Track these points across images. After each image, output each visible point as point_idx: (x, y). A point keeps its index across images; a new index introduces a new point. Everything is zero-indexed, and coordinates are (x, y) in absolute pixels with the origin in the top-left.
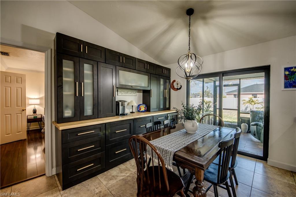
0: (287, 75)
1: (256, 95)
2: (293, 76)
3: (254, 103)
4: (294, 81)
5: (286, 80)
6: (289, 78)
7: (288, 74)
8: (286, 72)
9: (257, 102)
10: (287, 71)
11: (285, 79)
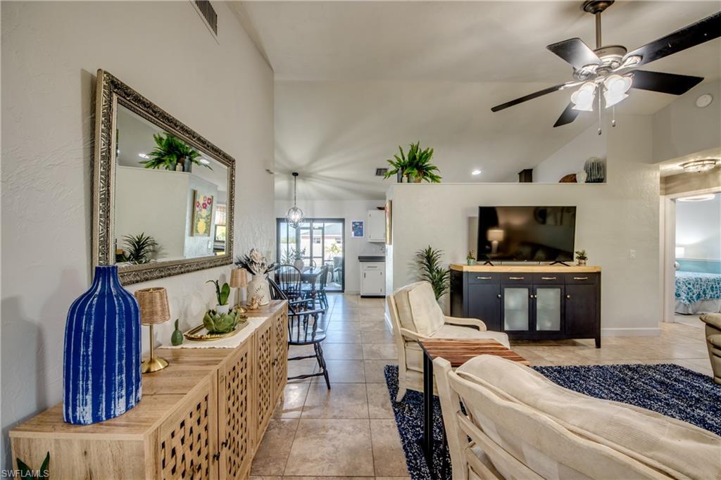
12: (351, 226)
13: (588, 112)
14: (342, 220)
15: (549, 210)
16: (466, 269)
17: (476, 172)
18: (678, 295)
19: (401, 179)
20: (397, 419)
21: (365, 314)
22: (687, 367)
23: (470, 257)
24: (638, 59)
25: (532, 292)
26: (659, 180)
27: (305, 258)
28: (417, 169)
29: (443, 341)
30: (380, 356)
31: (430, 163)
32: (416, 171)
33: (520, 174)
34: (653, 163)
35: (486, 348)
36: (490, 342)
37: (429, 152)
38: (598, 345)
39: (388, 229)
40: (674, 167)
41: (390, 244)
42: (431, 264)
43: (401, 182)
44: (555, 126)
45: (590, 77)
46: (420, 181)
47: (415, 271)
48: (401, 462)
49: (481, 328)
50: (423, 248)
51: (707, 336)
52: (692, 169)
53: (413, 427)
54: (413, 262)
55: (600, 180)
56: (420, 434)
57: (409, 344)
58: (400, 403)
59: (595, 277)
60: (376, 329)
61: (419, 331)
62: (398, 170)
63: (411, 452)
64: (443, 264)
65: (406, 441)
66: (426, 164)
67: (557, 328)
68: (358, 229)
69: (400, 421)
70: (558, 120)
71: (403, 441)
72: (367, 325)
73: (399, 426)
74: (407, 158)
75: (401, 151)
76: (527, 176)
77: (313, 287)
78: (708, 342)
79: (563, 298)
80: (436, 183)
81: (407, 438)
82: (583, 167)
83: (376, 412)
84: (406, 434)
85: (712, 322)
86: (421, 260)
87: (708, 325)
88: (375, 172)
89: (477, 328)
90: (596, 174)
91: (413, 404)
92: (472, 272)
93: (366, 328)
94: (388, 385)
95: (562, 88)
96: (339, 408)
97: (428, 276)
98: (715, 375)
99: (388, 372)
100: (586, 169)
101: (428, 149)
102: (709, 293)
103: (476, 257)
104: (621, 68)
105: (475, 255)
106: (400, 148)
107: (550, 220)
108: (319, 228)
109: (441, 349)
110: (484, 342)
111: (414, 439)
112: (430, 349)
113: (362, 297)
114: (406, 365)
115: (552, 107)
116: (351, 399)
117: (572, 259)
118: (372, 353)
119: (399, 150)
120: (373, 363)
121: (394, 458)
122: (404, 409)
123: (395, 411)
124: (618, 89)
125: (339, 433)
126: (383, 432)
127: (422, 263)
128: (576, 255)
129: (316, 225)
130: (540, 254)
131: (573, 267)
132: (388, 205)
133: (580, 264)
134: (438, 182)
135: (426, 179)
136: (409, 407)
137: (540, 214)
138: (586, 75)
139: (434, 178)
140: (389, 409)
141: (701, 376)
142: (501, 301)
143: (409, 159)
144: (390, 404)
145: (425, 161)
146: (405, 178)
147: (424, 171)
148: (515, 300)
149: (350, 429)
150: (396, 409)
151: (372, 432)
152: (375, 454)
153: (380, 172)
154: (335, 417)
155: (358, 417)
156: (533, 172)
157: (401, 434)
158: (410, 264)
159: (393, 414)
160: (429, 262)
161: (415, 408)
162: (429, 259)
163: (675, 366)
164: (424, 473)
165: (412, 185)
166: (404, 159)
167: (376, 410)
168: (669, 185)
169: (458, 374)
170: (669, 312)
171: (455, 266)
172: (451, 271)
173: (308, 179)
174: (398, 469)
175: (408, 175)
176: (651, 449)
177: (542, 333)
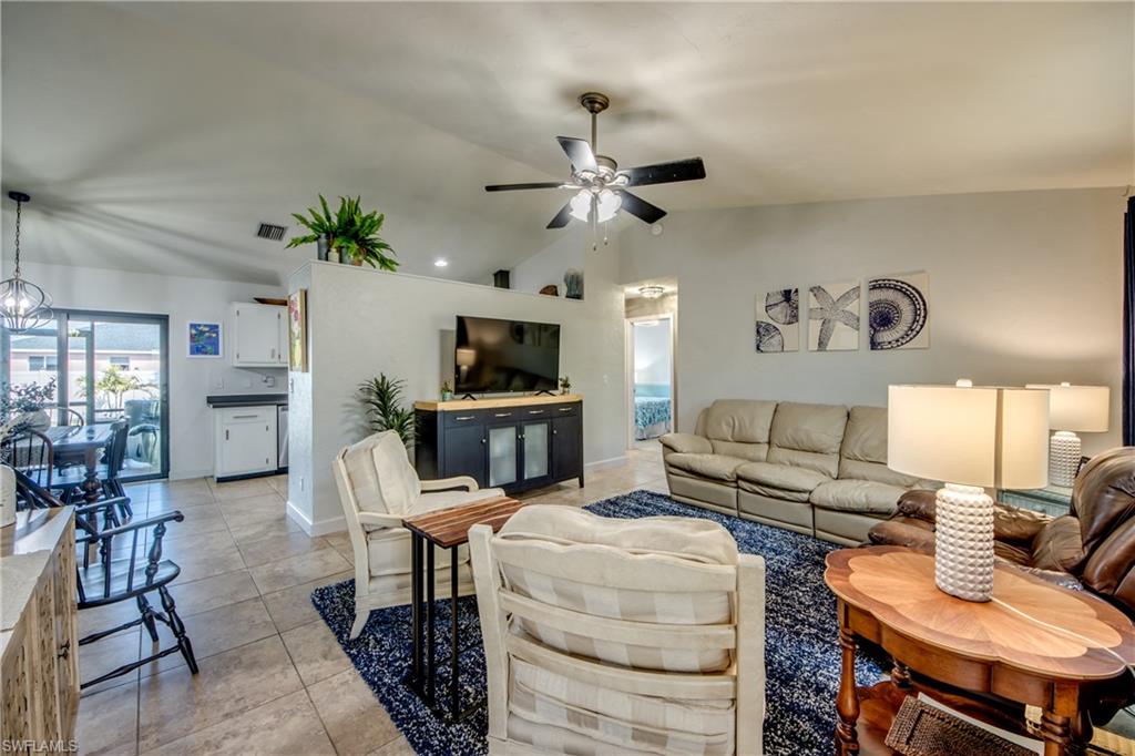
0: (194, 336)
1: (127, 359)
2: (201, 338)
3: (122, 387)
5: (193, 342)
6: (197, 339)
7: (195, 334)
8: (192, 331)
9: (132, 382)
10: (194, 330)
11: (191, 341)
12: (187, 332)
13: (582, 222)
14: (163, 320)
15: (526, 327)
16: (441, 407)
17: (441, 263)
18: (637, 421)
19: (327, 255)
20: (357, 664)
21: (238, 512)
22: (651, 491)
23: (445, 389)
24: (627, 180)
25: (520, 431)
26: (623, 302)
27: (51, 405)
28: (357, 242)
29: (441, 513)
30: (297, 579)
31: (378, 235)
32: (354, 246)
33: (496, 275)
34: (620, 284)
35: (498, 508)
36: (498, 499)
37: (376, 217)
38: (582, 485)
39: (298, 343)
40: (633, 291)
41: (306, 369)
42: (385, 404)
43: (327, 259)
44: (549, 227)
45: (586, 183)
46: (360, 263)
47: (357, 416)
48: (382, 723)
49: (471, 488)
50: (370, 375)
51: (664, 456)
52: (647, 295)
53: (390, 664)
54: (353, 401)
55: (579, 297)
56: (403, 669)
57: (374, 535)
58: (358, 639)
59: (577, 406)
60: (271, 534)
61: (391, 511)
62: (319, 237)
63: (396, 700)
64: (405, 401)
65: (384, 690)
66: (371, 236)
67: (544, 473)
68: (205, 340)
69: (366, 665)
70: (553, 221)
71: (379, 691)
72: (250, 532)
73: (363, 675)
74: (335, 220)
75: (324, 204)
76: (503, 279)
77: (91, 474)
78: (665, 461)
79: (550, 434)
80: (389, 271)
81: (384, 684)
82: (563, 279)
83: (315, 672)
84: (380, 679)
85: (666, 442)
86: (366, 397)
87: (665, 446)
88: (256, 228)
89: (466, 489)
90: (575, 290)
91: (382, 631)
92: (448, 412)
93: (248, 537)
94: (327, 620)
95: (561, 187)
96: (233, 697)
97: (380, 422)
98: (672, 493)
99: (322, 599)
100: (565, 280)
101: (375, 213)
102: (657, 416)
103: (453, 390)
104: (614, 183)
105: (452, 386)
106: (321, 198)
107: (528, 339)
108: (82, 333)
109: (443, 524)
110: (493, 501)
111: (396, 679)
112: (427, 528)
113: (220, 480)
114: (370, 571)
115: (548, 204)
116: (255, 672)
117: (556, 388)
118: (277, 579)
119: (320, 202)
120: (284, 596)
121: (369, 724)
122: (368, 644)
123: (350, 655)
124: (611, 205)
125: (248, 738)
126: (338, 695)
127: (369, 401)
128: (560, 383)
129: (75, 326)
130: (517, 382)
131: (556, 398)
132: (297, 299)
133: (564, 392)
134: (392, 269)
135: (369, 261)
136: (375, 639)
137: (517, 330)
138: (584, 180)
139: (384, 262)
140: (339, 657)
141: (661, 496)
142: (486, 448)
143: (339, 220)
144: (338, 649)
145: (370, 232)
146: (334, 254)
147: (369, 248)
148: (501, 444)
149: (271, 720)
150: (354, 651)
151: (317, 704)
152: (331, 735)
153: (266, 231)
154: (227, 716)
155: (281, 694)
156: (510, 275)
157: (372, 684)
158: (347, 405)
159: (349, 660)
160: (382, 400)
161: (386, 635)
162: (382, 395)
163: (643, 492)
164: (424, 718)
165: (346, 268)
166: (329, 219)
167: (314, 669)
168: (631, 308)
169: (504, 538)
170: (631, 439)
171: (423, 403)
172: (417, 412)
173: (61, 213)
174: (381, 735)
175: (340, 249)
176: (683, 546)
177: (531, 481)
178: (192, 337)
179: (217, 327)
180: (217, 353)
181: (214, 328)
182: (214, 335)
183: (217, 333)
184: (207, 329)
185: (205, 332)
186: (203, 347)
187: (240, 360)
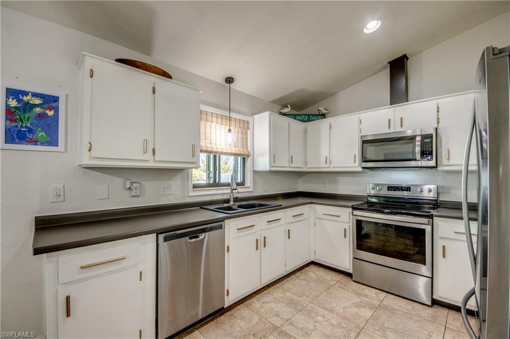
0: (13, 110)
2: (27, 115)
4: (29, 129)
5: (11, 121)
6: (18, 117)
7: (15, 108)
8: (10, 100)
10: (13, 99)
11: (6, 119)
178: (10, 113)
179: (56, 99)
180: (53, 142)
181: (51, 101)
182: (50, 113)
183: (56, 110)
184: (38, 101)
185: (35, 106)
186: (30, 131)
187: (94, 153)
